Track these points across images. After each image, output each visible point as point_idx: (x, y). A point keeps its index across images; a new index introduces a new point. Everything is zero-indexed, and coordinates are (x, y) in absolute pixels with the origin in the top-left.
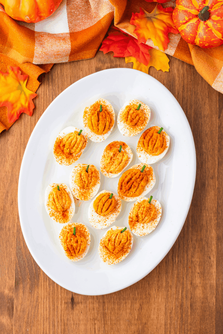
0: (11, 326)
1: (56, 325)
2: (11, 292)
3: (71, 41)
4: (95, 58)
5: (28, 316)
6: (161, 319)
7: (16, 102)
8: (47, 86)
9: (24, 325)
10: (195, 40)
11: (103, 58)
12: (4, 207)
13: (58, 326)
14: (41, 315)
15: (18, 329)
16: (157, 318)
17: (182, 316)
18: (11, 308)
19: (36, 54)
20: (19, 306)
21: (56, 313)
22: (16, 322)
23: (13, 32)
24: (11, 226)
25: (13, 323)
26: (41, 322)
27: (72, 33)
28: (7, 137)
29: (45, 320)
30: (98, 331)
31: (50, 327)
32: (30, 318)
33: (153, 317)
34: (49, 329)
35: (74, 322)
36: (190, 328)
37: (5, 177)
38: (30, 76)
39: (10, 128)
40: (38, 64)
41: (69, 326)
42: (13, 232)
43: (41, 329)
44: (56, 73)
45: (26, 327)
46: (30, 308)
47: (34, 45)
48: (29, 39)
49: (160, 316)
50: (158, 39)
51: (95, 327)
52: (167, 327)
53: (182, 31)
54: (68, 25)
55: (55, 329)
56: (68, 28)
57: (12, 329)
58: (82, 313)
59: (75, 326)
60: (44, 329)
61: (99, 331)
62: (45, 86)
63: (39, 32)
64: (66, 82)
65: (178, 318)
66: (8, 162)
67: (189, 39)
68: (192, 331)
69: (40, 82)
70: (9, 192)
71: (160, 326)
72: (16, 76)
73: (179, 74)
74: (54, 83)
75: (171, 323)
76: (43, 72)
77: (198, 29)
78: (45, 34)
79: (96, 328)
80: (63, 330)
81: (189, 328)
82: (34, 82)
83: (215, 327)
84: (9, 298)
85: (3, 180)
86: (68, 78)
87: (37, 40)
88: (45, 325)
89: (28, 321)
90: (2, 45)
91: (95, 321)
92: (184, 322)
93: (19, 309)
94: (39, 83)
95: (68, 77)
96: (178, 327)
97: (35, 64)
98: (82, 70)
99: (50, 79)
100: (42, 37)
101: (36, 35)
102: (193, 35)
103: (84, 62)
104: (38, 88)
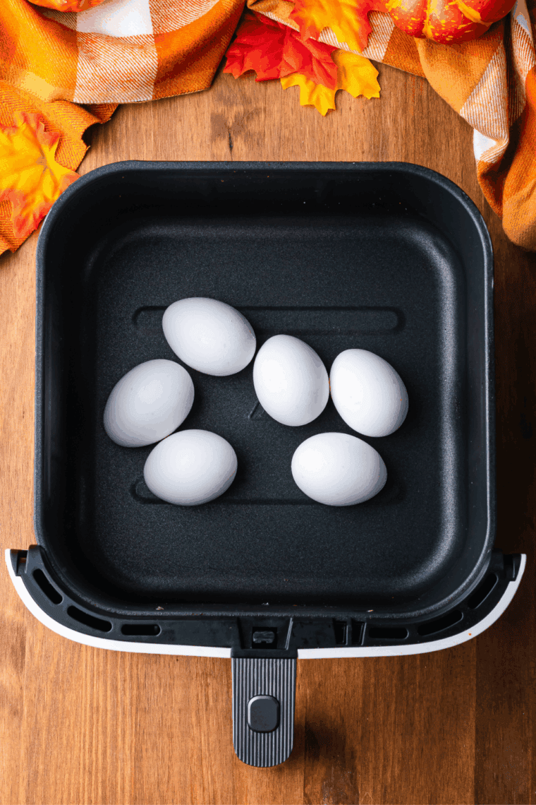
0: (19, 689)
1: (119, 687)
2: (19, 614)
3: (158, 50)
4: (210, 93)
5: (58, 667)
6: (355, 673)
7: (33, 191)
8: (104, 154)
9: (49, 688)
10: (424, 30)
11: (228, 94)
12: (6, 423)
13: (124, 690)
14: (86, 666)
15: (35, 696)
16: (345, 672)
17: (402, 667)
18: (19, 649)
19: (80, 81)
20: (36, 644)
21: (119, 660)
22: (31, 681)
23: (29, 32)
24: (20, 466)
25: (24, 682)
26: (86, 680)
27: (160, 34)
28: (12, 267)
29: (95, 676)
30: (213, 701)
31: (106, 691)
32: (61, 672)
33: (337, 670)
34: (104, 696)
35: (160, 680)
36: (420, 695)
37: (8, 356)
38: (66, 131)
39: (20, 246)
40: (85, 102)
41: (150, 691)
42: (25, 480)
43: (86, 695)
44: (124, 125)
45: (53, 693)
46: (62, 650)
47: (76, 61)
48: (64, 47)
49: (352, 668)
50: (346, 28)
51: (208, 692)
52: (368, 693)
53: (393, 10)
54: (150, 19)
55: (117, 697)
56: (151, 23)
57: (21, 697)
58: (177, 660)
59: (162, 691)
60: (92, 695)
61: (216, 701)
62: (99, 155)
63: (86, 32)
64: (145, 147)
65: (393, 673)
66: (16, 324)
67: (410, 28)
68: (424, 702)
69: (87, 146)
70: (16, 389)
71: (354, 691)
72: (34, 133)
73: (397, 130)
74: (118, 147)
75: (378, 683)
76: (95, 121)
77: (428, 6)
78: (100, 36)
79: (210, 696)
80: (134, 698)
81: (418, 695)
82: (73, 146)
83: (475, 692)
84: (16, 626)
85: (4, 364)
86: (150, 138)
87: (82, 49)
88: (95, 687)
89: (58, 678)
90: (5, 60)
91: (207, 678)
92: (406, 682)
93: (37, 650)
94: (85, 146)
95: (150, 135)
96: (394, 691)
97: (78, 102)
98: (180, 120)
99: (111, 140)
100: (93, 42)
101: (80, 39)
102: (417, 18)
103: (186, 101)
104: (83, 160)
